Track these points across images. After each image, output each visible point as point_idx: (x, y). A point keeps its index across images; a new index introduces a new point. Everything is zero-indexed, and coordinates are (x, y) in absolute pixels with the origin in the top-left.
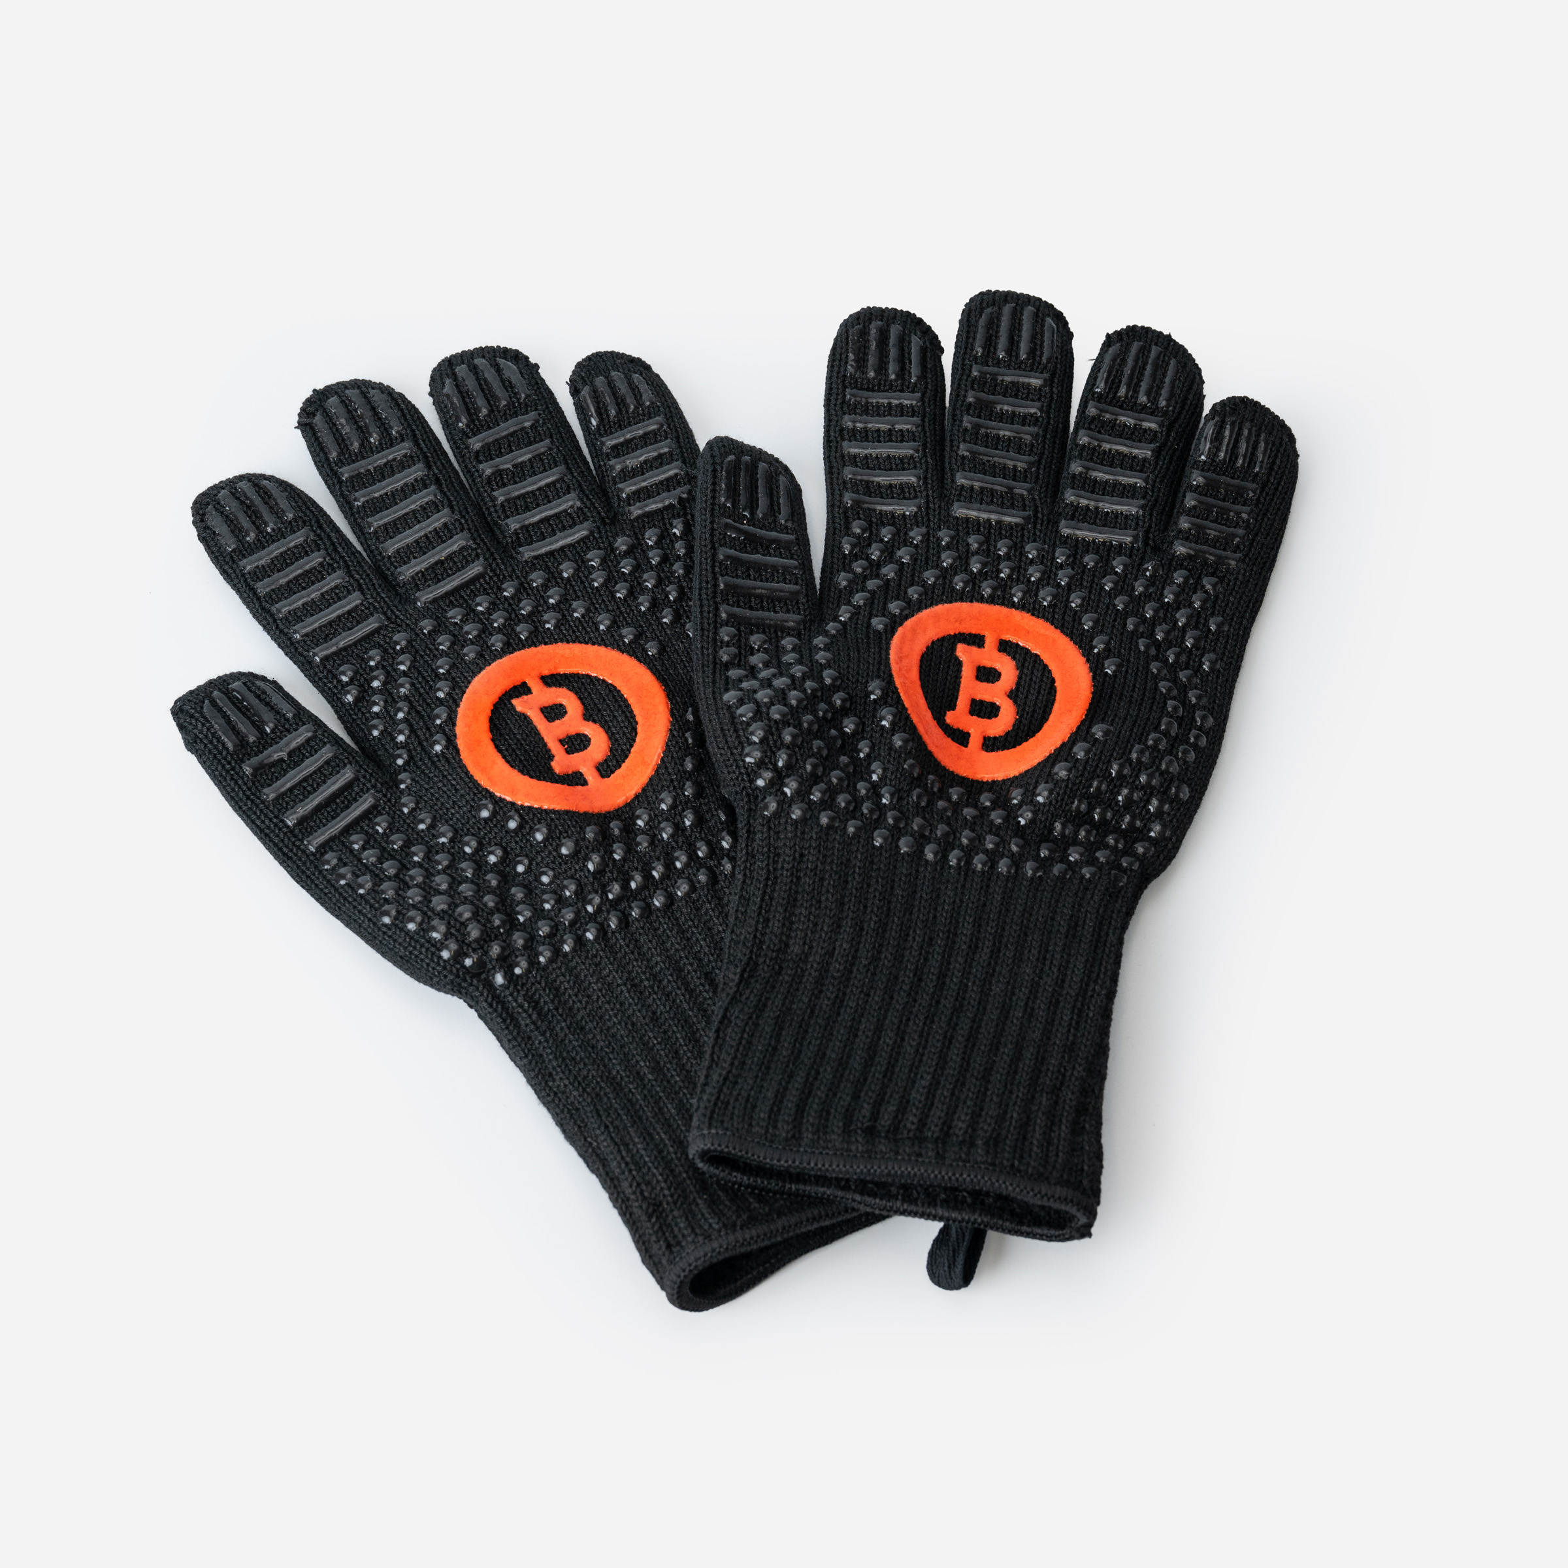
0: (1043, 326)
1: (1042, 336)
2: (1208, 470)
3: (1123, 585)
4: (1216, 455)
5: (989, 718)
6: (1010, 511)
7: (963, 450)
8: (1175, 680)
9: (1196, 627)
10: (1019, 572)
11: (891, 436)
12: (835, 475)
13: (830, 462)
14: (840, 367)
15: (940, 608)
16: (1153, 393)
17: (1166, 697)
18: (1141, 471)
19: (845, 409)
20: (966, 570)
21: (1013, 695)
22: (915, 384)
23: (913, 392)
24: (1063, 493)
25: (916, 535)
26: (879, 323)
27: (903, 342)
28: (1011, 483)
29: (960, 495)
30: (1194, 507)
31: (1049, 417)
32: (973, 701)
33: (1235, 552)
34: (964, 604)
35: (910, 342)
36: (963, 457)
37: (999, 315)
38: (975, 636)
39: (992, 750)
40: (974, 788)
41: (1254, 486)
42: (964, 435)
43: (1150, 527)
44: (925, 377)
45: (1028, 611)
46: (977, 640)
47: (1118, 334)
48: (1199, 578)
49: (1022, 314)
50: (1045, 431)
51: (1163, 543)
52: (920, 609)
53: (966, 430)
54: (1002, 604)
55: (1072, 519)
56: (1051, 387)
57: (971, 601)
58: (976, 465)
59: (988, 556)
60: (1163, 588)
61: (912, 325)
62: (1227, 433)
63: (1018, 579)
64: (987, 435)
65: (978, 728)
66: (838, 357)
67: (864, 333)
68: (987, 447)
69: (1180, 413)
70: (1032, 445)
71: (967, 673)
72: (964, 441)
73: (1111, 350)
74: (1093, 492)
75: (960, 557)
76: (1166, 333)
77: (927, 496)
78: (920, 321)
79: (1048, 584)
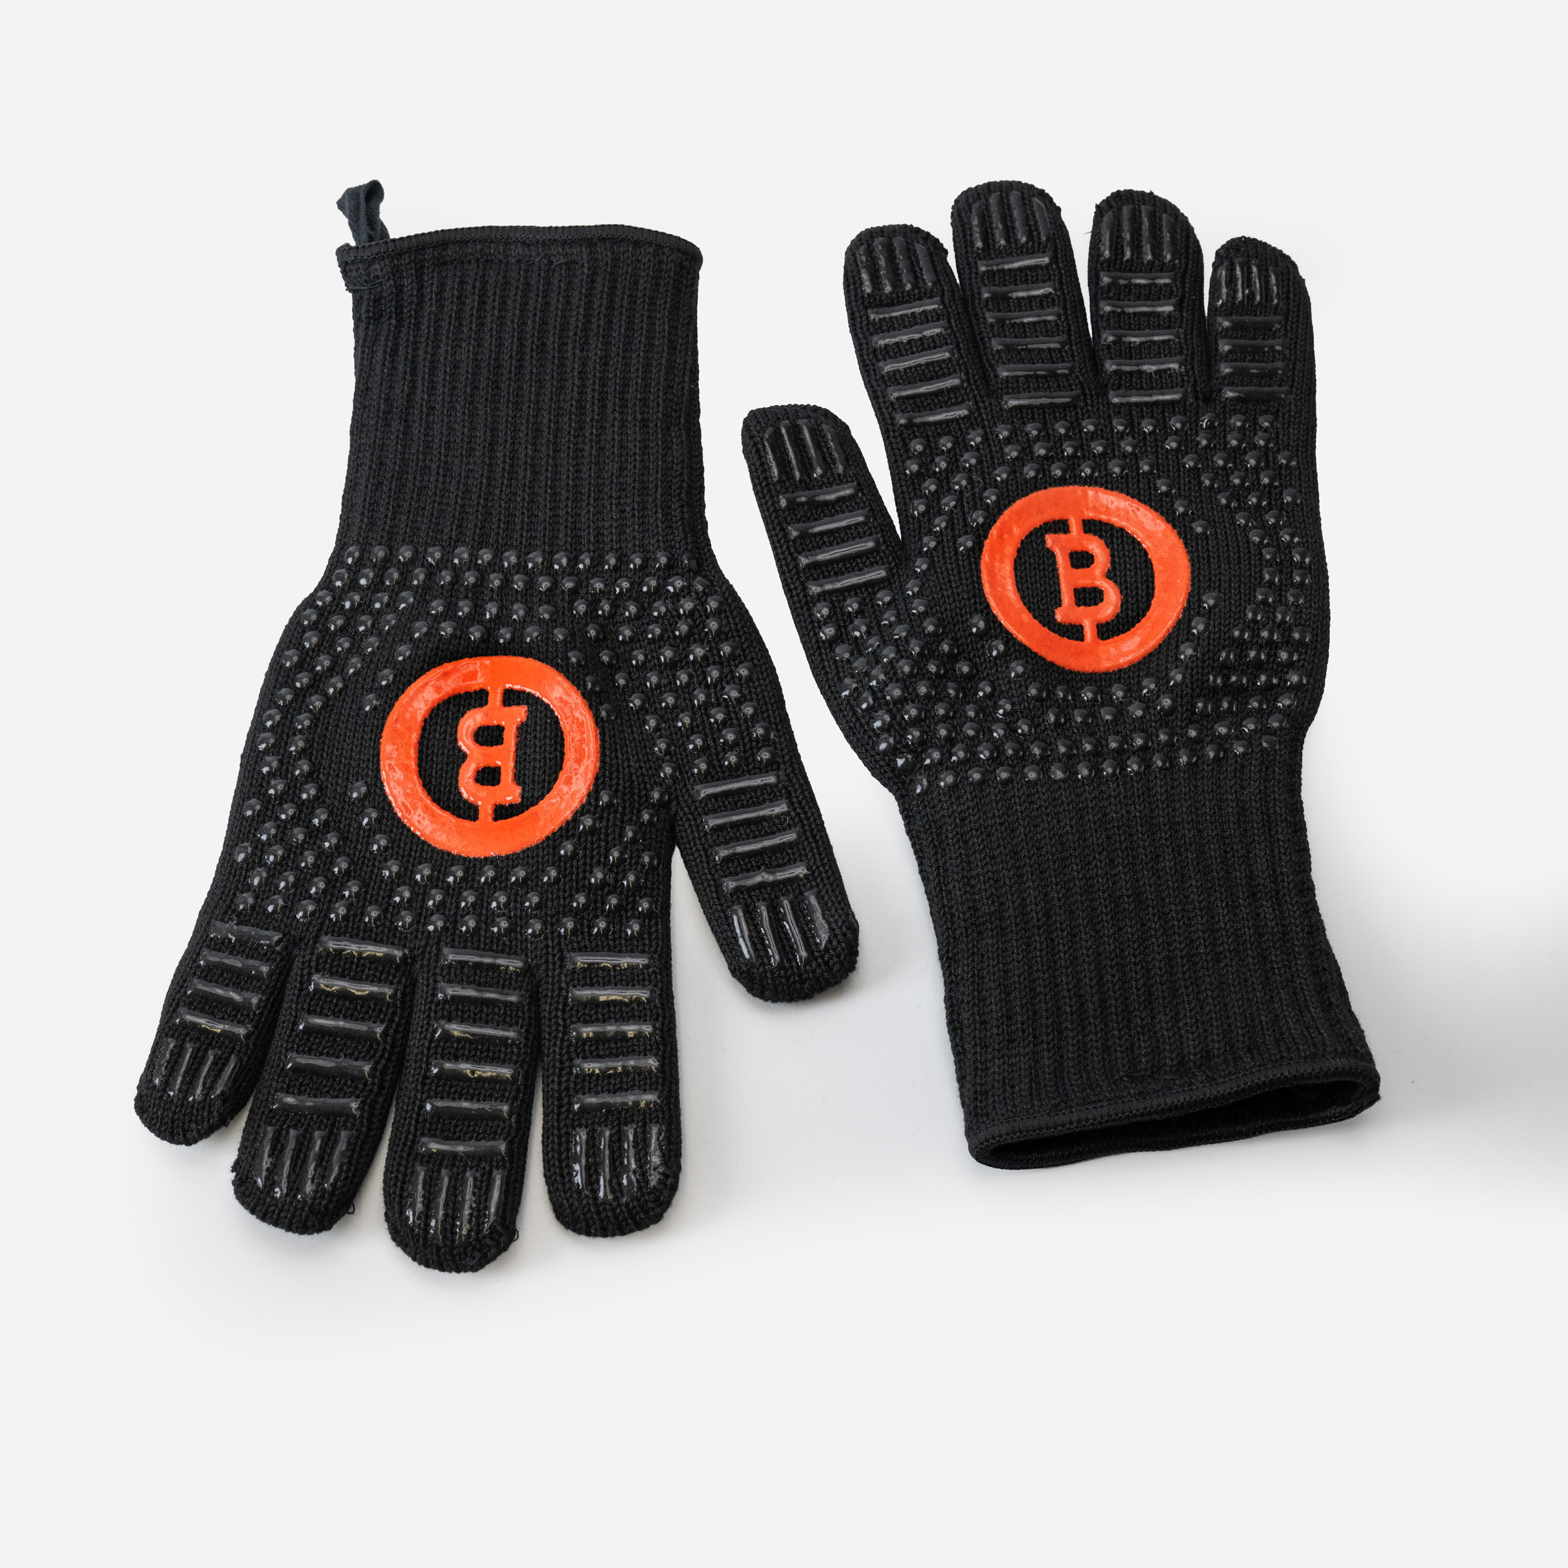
0: (1032, 207)
1: (1034, 217)
2: (1231, 314)
3: (1187, 441)
4: (1234, 297)
5: (1096, 604)
6: (1059, 393)
7: (996, 345)
8: (1263, 525)
9: (1267, 466)
10: (1083, 449)
11: (924, 345)
12: (881, 399)
13: (872, 387)
14: (855, 289)
15: (1019, 504)
16: (1157, 251)
17: (1260, 546)
18: (1169, 327)
19: (871, 329)
20: (1032, 458)
21: (1111, 575)
22: (932, 290)
23: (931, 297)
24: (1103, 366)
25: (975, 439)
26: (881, 239)
27: (909, 252)
28: (1050, 365)
29: (1007, 387)
30: (1230, 351)
31: (1063, 294)
32: (1076, 590)
33: (1280, 385)
34: (1040, 492)
35: (915, 251)
36: (998, 351)
37: (987, 205)
38: (1060, 521)
39: (1108, 638)
40: (1102, 681)
41: (1278, 318)
42: (992, 331)
43: (1195, 381)
44: (939, 281)
45: (1101, 485)
46: (1061, 526)
47: (1107, 202)
48: (1255, 419)
49: (1009, 200)
50: (1065, 308)
51: (1211, 393)
52: (1000, 512)
53: (992, 325)
54: (1075, 483)
55: (1119, 388)
56: (1057, 263)
57: (1046, 488)
58: (1013, 355)
59: (1049, 440)
60: (1225, 436)
61: (912, 236)
62: (1238, 272)
63: (1084, 456)
64: (1013, 325)
65: (1088, 618)
66: (851, 280)
67: (870, 252)
68: (1016, 337)
69: (1187, 263)
70: (1057, 325)
71: (1062, 562)
72: (994, 336)
73: (1105, 219)
74: (1131, 358)
75: (1024, 449)
76: (1148, 191)
77: (975, 397)
78: (918, 230)
79: (1114, 456)
